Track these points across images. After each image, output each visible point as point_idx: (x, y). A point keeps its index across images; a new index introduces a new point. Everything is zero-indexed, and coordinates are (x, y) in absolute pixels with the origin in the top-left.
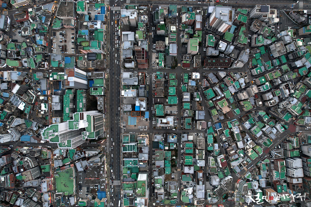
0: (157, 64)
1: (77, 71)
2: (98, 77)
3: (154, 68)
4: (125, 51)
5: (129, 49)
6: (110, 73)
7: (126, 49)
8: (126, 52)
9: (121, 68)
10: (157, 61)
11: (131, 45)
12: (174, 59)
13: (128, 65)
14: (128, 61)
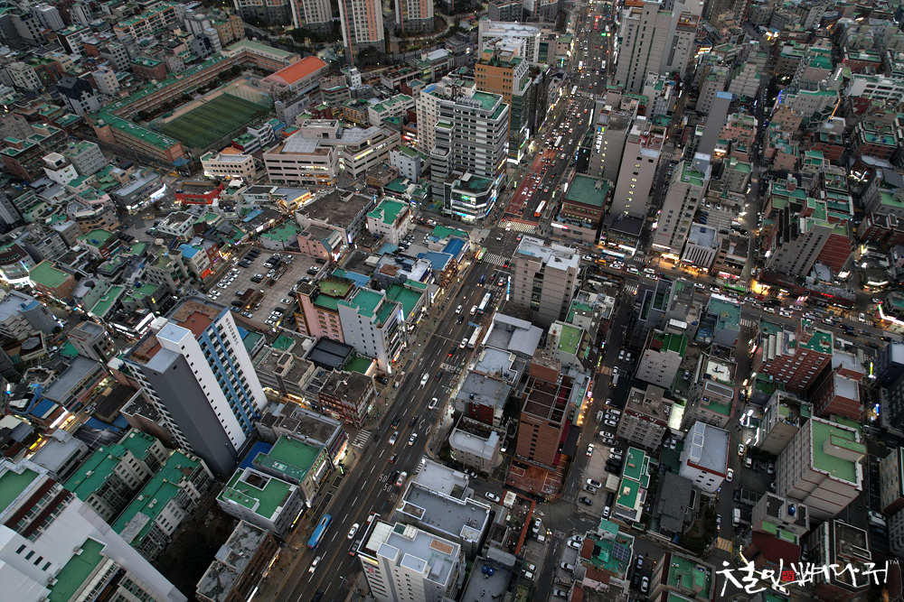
0: (604, 496)
1: (226, 330)
2: (303, 432)
3: (582, 509)
4: (479, 379)
5: (500, 376)
6: (365, 451)
7: (482, 375)
8: (479, 385)
9: (427, 450)
10: (612, 482)
11: (514, 367)
12: (702, 504)
13: (463, 442)
14: (472, 425)
